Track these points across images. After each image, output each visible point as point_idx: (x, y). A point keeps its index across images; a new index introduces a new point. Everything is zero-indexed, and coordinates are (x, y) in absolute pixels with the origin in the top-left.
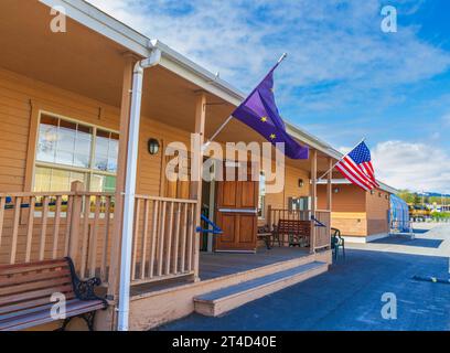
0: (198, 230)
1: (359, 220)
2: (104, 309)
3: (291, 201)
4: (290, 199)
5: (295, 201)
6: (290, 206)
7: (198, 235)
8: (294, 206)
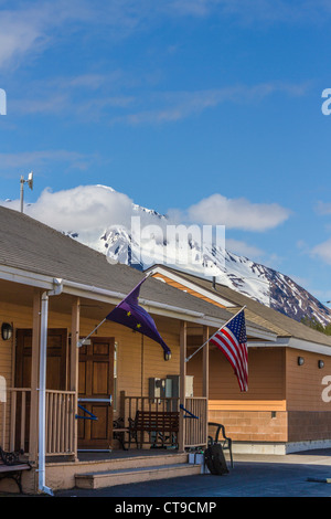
0: (77, 417)
1: (274, 414)
2: (28, 470)
3: (152, 383)
4: (151, 380)
5: (159, 384)
6: (151, 392)
7: (76, 421)
8: (157, 392)
